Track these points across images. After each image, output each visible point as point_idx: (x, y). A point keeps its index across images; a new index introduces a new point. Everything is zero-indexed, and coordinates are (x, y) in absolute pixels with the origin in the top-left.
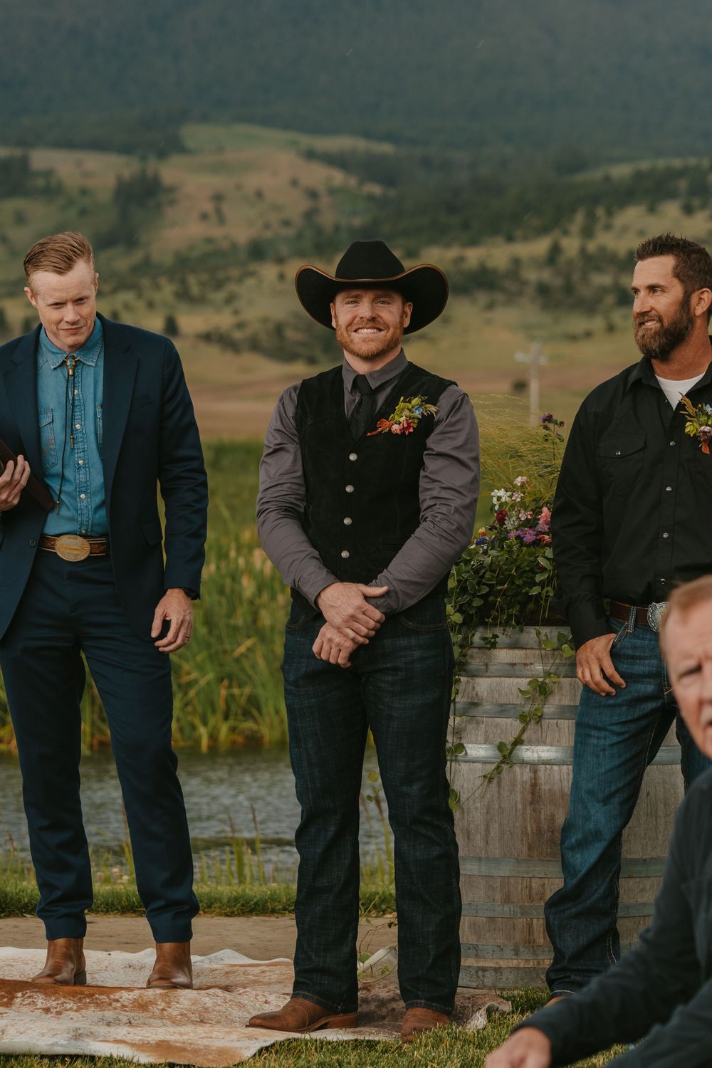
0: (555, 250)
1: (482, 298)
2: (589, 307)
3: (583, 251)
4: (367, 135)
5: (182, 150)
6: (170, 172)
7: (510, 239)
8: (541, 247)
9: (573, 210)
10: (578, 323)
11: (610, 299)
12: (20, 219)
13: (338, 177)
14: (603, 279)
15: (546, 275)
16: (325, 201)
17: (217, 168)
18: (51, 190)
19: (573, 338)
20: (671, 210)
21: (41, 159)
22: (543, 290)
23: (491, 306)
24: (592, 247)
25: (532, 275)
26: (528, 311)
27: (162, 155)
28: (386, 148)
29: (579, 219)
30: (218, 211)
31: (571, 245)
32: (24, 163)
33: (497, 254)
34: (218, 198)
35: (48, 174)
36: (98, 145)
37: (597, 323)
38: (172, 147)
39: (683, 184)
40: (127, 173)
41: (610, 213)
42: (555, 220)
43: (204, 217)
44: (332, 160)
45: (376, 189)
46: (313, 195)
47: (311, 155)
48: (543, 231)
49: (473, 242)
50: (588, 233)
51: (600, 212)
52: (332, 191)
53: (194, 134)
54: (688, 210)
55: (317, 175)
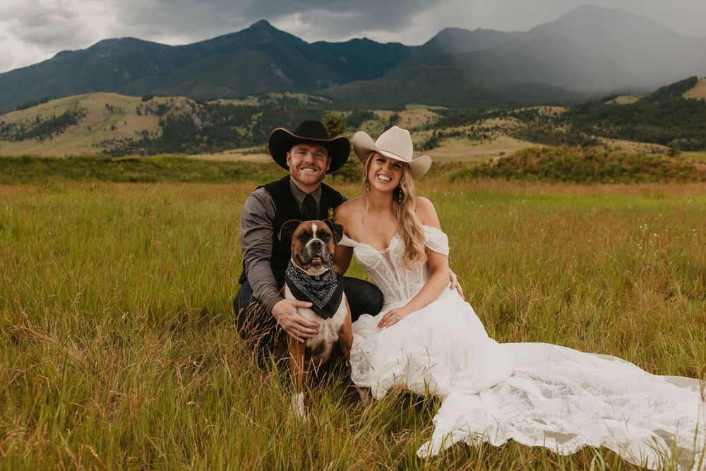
0: (473, 128)
1: (457, 137)
2: (478, 139)
3: (478, 128)
4: (443, 106)
5: (405, 110)
6: (400, 114)
7: (464, 126)
8: (470, 127)
9: (477, 120)
10: (475, 142)
11: (482, 137)
12: (371, 124)
13: (434, 114)
14: (481, 133)
15: (470, 133)
16: (431, 119)
17: (410, 113)
18: (377, 118)
19: (474, 145)
20: (498, 119)
21: (376, 112)
22: (469, 136)
23: (458, 139)
24: (480, 127)
25: (467, 133)
26: (466, 140)
27: (400, 111)
28: (446, 108)
29: (479, 121)
30: (410, 122)
31: (476, 127)
32: (372, 113)
33: (461, 129)
34: (410, 119)
35: (377, 115)
36: (388, 109)
37: (480, 142)
38: (403, 109)
39: (502, 114)
40: (392, 115)
41: (485, 120)
42: (474, 122)
43: (407, 123)
44: (433, 111)
45: (441, 116)
46: (429, 118)
47: (430, 110)
48: (471, 124)
49: (457, 127)
50: (480, 124)
51: (483, 120)
52: (433, 117)
53: (408, 106)
54: (501, 119)
55: (431, 114)
